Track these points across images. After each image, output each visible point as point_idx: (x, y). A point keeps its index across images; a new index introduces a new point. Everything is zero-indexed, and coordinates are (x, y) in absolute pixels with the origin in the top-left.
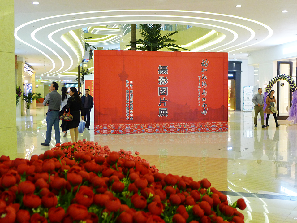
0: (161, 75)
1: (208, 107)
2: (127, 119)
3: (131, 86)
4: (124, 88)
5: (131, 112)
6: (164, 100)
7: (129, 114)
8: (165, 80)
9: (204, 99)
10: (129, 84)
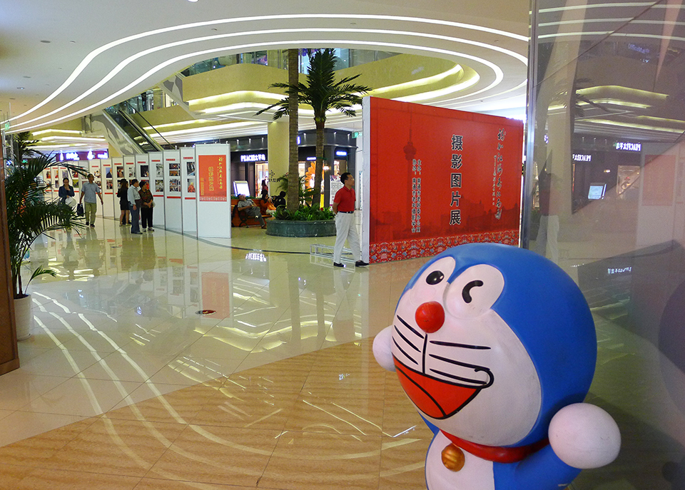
0: (454, 152)
1: (502, 207)
2: (413, 230)
3: (419, 169)
4: (410, 174)
5: (418, 218)
6: (457, 196)
7: (416, 221)
8: (459, 160)
9: (499, 194)
10: (417, 166)
